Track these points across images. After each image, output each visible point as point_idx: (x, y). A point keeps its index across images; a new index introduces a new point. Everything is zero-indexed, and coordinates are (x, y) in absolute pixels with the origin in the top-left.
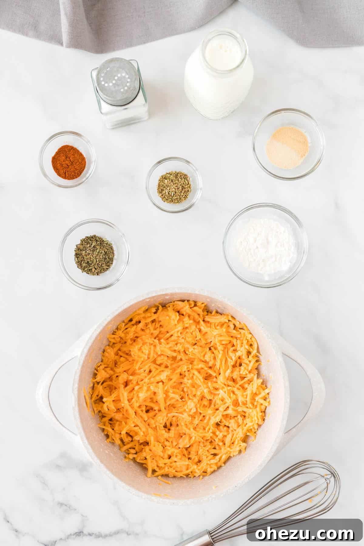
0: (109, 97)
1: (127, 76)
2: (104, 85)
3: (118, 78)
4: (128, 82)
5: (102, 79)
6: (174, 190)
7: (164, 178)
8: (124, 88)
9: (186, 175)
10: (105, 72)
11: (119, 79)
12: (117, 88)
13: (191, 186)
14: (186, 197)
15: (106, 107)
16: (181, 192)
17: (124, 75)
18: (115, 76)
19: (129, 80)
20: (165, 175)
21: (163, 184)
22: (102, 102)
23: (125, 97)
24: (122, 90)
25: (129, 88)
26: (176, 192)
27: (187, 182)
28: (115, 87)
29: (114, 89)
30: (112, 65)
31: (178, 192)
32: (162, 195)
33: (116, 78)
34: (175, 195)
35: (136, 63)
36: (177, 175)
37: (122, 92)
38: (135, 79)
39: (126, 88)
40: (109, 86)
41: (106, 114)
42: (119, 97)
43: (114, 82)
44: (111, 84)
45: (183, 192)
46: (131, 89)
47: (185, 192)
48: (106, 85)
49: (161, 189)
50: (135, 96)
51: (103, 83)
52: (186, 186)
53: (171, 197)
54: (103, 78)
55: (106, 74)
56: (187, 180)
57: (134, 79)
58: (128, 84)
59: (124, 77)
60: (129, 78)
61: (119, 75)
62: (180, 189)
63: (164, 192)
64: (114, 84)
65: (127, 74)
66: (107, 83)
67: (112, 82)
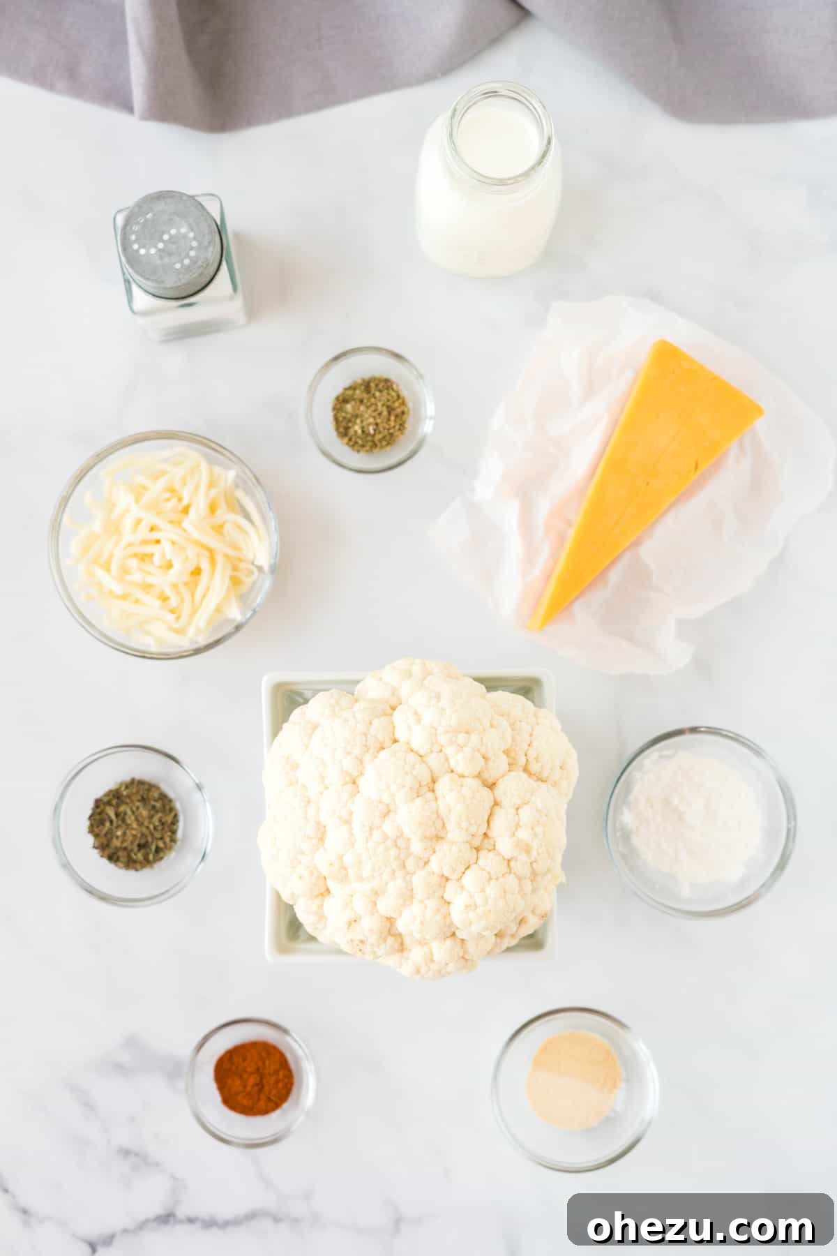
0: (148, 279)
1: (191, 235)
2: (137, 251)
3: (171, 237)
4: (192, 248)
5: (133, 237)
6: (371, 420)
7: (342, 401)
8: (181, 262)
9: (387, 381)
10: (142, 221)
11: (173, 240)
12: (166, 260)
13: (407, 400)
14: (402, 427)
15: (142, 300)
16: (389, 420)
17: (183, 230)
18: (163, 233)
19: (194, 244)
20: (343, 394)
21: (343, 414)
22: (134, 288)
23: (183, 281)
24: (178, 266)
25: (194, 262)
26: (377, 424)
27: (394, 394)
28: (161, 258)
29: (159, 262)
30: (160, 206)
31: (382, 422)
32: (350, 440)
33: (166, 237)
34: (377, 432)
35: (219, 202)
36: (367, 385)
37: (177, 270)
38: (209, 243)
39: (187, 262)
40: (147, 254)
41: (145, 313)
42: (171, 282)
43: (161, 245)
44: (153, 251)
45: (392, 418)
46: (200, 263)
47: (397, 416)
48: (142, 252)
49: (343, 428)
50: (208, 279)
51: (136, 246)
52: (396, 404)
53: (369, 438)
54: (136, 235)
55: (144, 225)
56: (393, 389)
57: (206, 243)
58: (192, 253)
59: (185, 236)
60: (195, 238)
61: (173, 231)
62: (385, 413)
63: (351, 432)
64: (160, 250)
65: (192, 230)
66: (144, 247)
67: (156, 247)
